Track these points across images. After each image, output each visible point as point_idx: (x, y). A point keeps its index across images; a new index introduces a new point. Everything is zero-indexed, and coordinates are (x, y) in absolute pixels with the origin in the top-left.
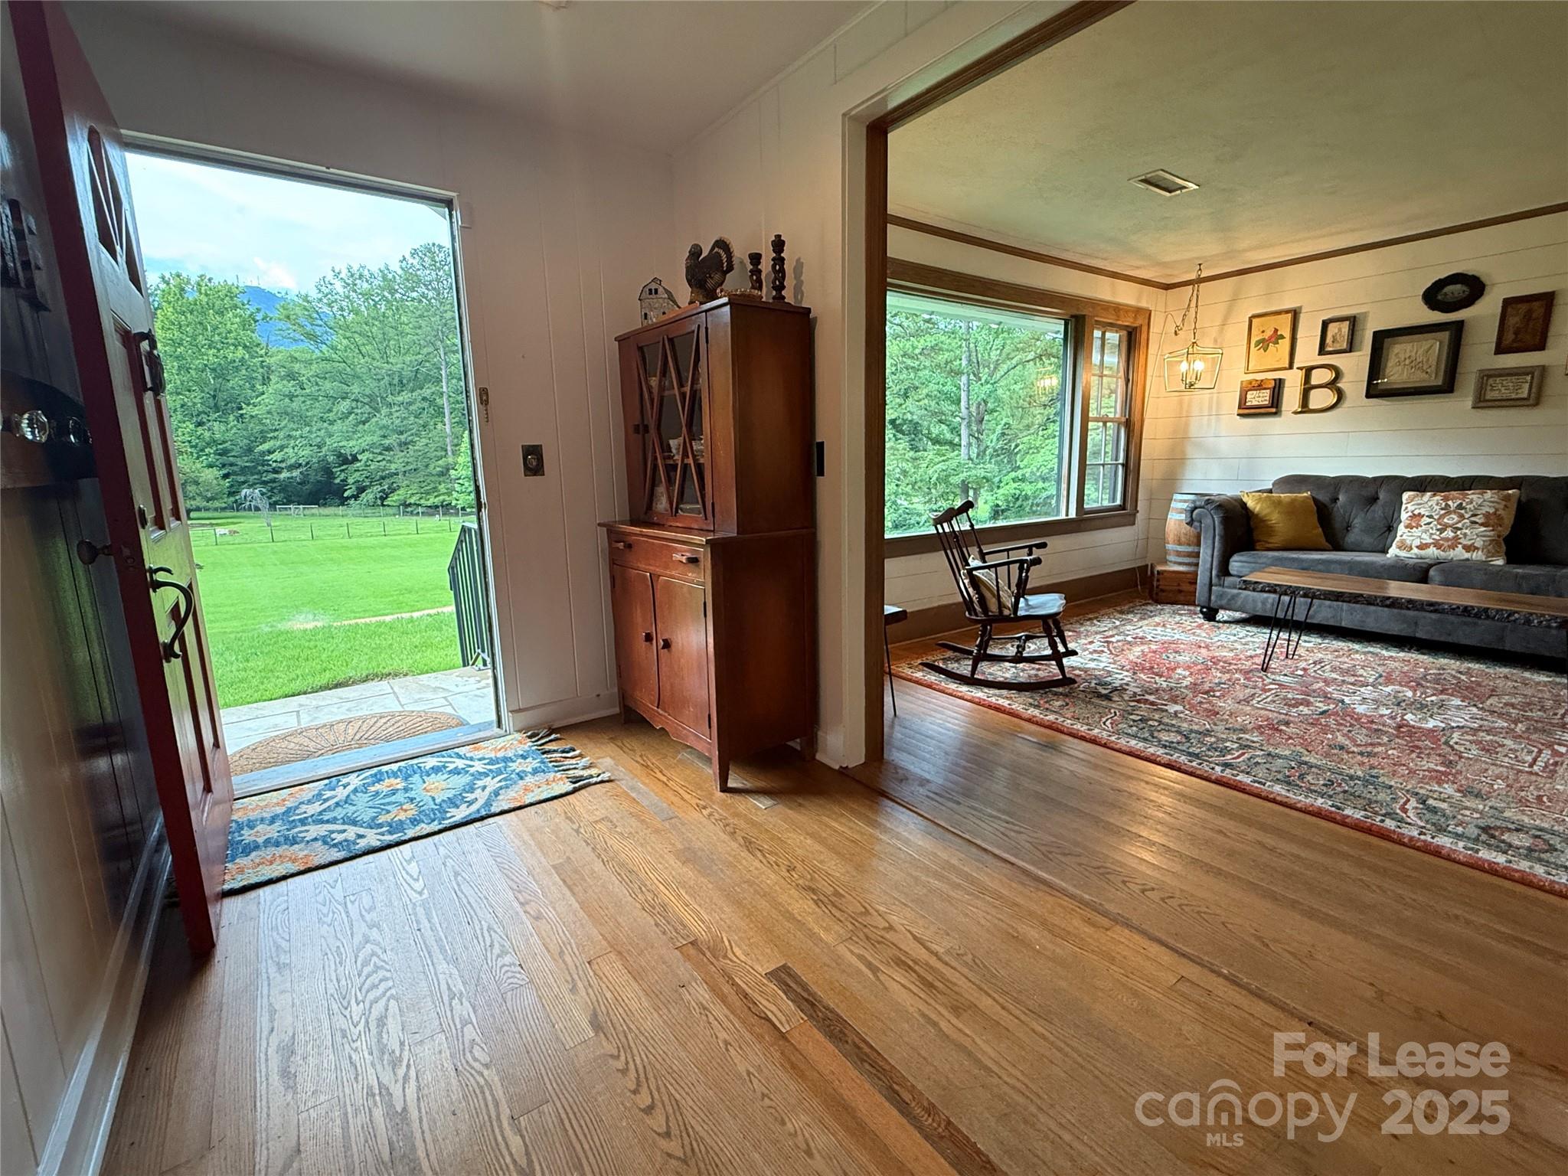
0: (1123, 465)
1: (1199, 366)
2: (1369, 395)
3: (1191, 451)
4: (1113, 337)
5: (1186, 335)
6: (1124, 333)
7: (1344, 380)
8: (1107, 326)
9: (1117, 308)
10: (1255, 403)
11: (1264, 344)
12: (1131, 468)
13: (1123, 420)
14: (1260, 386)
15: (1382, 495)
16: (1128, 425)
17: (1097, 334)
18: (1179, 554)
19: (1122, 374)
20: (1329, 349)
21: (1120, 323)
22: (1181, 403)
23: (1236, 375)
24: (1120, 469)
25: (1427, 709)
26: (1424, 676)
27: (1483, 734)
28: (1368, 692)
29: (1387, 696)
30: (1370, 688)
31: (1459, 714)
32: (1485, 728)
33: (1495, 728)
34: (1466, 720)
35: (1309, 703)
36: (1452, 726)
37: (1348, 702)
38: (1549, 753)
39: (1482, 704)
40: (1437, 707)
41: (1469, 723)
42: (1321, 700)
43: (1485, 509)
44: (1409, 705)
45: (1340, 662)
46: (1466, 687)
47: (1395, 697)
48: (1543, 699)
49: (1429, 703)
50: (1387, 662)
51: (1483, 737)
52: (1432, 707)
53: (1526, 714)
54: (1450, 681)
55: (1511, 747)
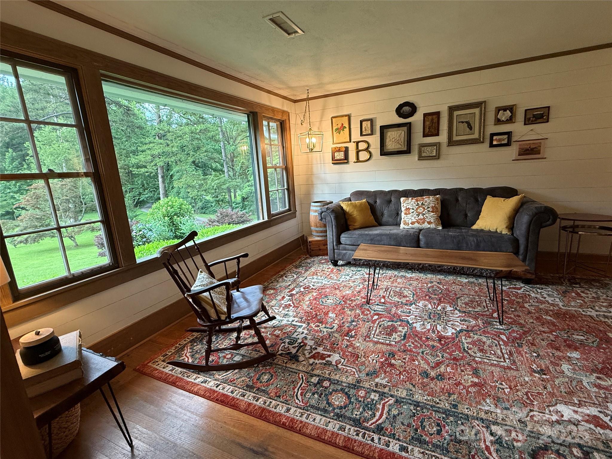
0: (287, 189)
1: (314, 140)
2: (381, 155)
3: (315, 181)
4: (273, 125)
5: (306, 125)
6: (279, 123)
7: (371, 148)
8: (269, 119)
9: (273, 110)
10: (338, 158)
11: (339, 130)
12: (291, 191)
13: (284, 167)
14: (339, 150)
15: (393, 199)
16: (287, 169)
17: (265, 123)
18: (317, 232)
19: (280, 144)
20: (364, 133)
21: (275, 117)
22: (308, 158)
23: (329, 145)
24: (286, 191)
25: (442, 318)
26: (429, 290)
27: (472, 335)
28: (415, 310)
29: (423, 311)
30: (414, 305)
31: (455, 318)
32: (470, 329)
33: (473, 327)
34: (460, 324)
35: (396, 328)
36: (458, 331)
37: (411, 322)
38: (503, 344)
39: (457, 306)
40: (444, 315)
41: (462, 326)
42: (399, 323)
43: (431, 205)
44: (434, 316)
45: (395, 287)
46: (445, 294)
47: (426, 311)
48: (474, 296)
49: (440, 312)
50: (411, 282)
51: (474, 338)
52: (443, 315)
53: (476, 310)
54: (439, 291)
55: (488, 343)
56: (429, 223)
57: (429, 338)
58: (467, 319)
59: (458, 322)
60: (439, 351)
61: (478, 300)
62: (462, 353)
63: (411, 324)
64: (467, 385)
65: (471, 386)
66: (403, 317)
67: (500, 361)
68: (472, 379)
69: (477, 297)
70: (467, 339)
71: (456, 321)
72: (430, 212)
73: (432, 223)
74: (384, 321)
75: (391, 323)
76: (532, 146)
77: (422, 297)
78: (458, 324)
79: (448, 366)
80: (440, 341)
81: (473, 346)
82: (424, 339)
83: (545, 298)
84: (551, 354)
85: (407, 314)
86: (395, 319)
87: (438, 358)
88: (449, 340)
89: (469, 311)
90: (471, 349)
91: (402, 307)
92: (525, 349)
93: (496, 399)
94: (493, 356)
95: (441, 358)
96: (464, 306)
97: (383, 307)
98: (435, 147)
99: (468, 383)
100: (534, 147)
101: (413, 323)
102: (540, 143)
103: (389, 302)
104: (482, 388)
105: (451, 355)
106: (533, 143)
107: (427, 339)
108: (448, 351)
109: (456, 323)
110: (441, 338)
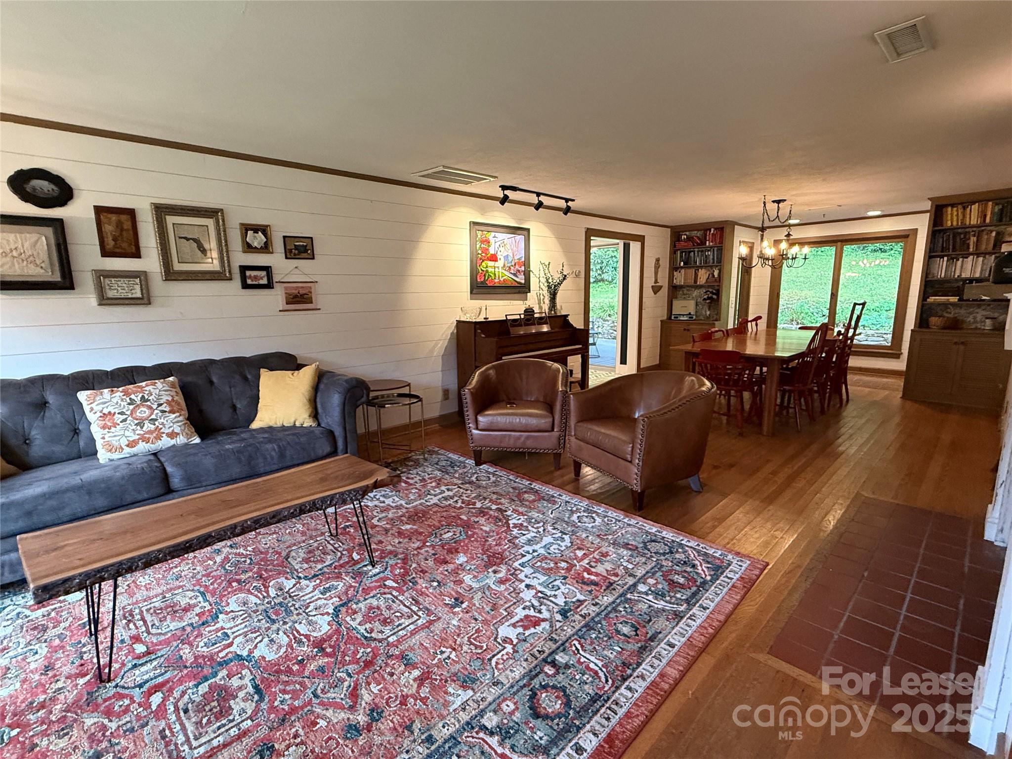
15: (50, 398)
25: (292, 608)
26: (225, 569)
27: (354, 606)
28: (232, 624)
29: (250, 616)
30: (221, 616)
31: (310, 595)
32: (344, 598)
33: (346, 593)
34: (325, 599)
35: (225, 688)
36: (333, 614)
37: (245, 653)
38: (398, 593)
39: (298, 573)
40: (290, 599)
41: (331, 601)
42: (224, 673)
43: (165, 398)
44: (277, 613)
45: (145, 601)
46: (261, 560)
47: (255, 612)
48: (306, 542)
49: (280, 599)
50: (175, 570)
51: (360, 609)
52: (289, 602)
53: (327, 563)
54: (245, 561)
55: (383, 606)
56: (172, 435)
57: (303, 660)
58: (327, 586)
59: (320, 598)
60: (336, 671)
61: (316, 545)
62: (369, 646)
63: (248, 656)
64: (414, 691)
65: (419, 687)
66: (221, 655)
67: (416, 621)
68: (412, 677)
69: (312, 541)
70: (355, 619)
71: (316, 600)
72: (167, 414)
73: (178, 434)
74: (184, 693)
75: (206, 684)
76: (302, 292)
77: (225, 589)
78: (323, 601)
79: (368, 684)
80: (323, 650)
81: (370, 623)
82: (296, 668)
83: (384, 502)
84: (446, 573)
85: (224, 642)
86: (207, 670)
87: (346, 684)
88: (334, 639)
89: (320, 570)
90: (372, 631)
91: (200, 635)
92: (422, 584)
93: (455, 678)
94: (403, 620)
95: (349, 679)
96: (305, 566)
97: (155, 663)
98: (138, 281)
99: (412, 686)
100: (304, 292)
101: (251, 652)
102: (311, 288)
103: (160, 643)
104: (431, 678)
105: (357, 662)
106: (302, 287)
107: (300, 662)
108: (347, 658)
109: (320, 602)
110: (319, 644)
